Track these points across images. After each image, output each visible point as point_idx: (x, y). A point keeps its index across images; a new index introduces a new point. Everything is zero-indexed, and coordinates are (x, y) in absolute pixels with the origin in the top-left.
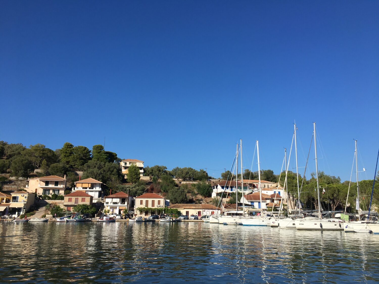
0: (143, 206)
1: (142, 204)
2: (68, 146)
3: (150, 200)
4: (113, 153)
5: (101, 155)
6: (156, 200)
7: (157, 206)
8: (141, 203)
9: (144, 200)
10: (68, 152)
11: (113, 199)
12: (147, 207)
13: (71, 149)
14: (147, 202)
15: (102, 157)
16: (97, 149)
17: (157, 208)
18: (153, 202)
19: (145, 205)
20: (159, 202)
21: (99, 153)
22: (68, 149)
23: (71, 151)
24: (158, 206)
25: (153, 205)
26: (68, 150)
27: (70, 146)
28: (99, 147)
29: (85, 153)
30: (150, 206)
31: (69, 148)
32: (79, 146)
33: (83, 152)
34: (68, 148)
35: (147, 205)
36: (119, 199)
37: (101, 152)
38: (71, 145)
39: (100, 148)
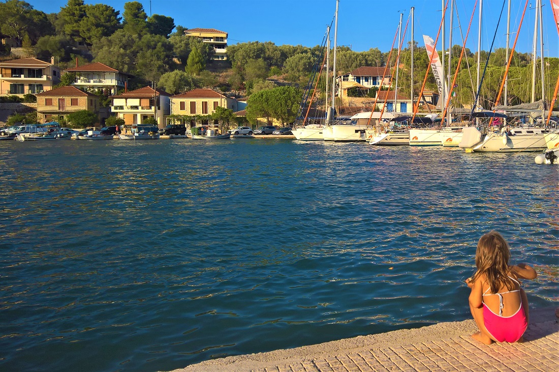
1: (184, 109)
3: (199, 102)
6: (210, 102)
7: (213, 112)
9: (188, 101)
10: (76, 12)
11: (128, 99)
12: (194, 114)
14: (193, 105)
16: (131, 8)
17: (212, 115)
18: (205, 105)
19: (190, 111)
20: (216, 105)
21: (135, 15)
22: (77, 8)
25: (205, 109)
29: (108, 16)
30: (199, 111)
31: (77, 5)
33: (104, 13)
35: (193, 109)
36: (137, 100)
39: (136, 6)
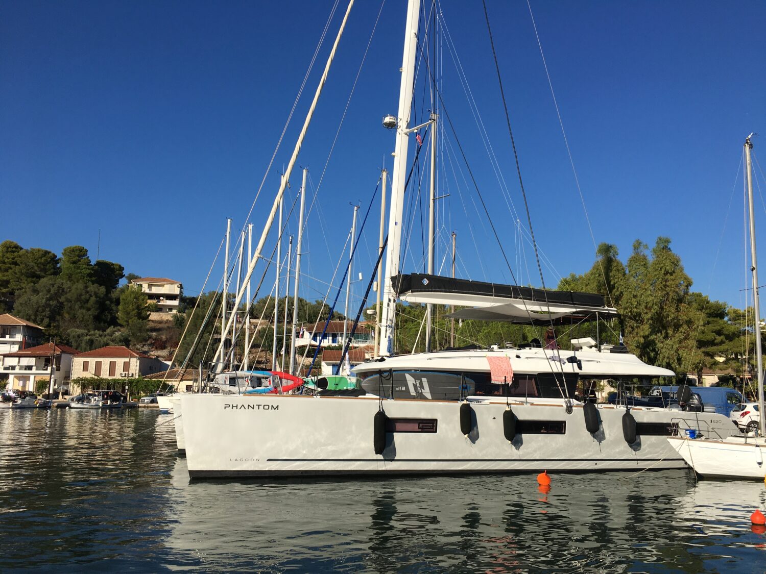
0: (90, 374)
1: (87, 371)
2: (8, 248)
3: (106, 362)
4: (113, 264)
5: (78, 268)
6: (120, 362)
7: (121, 374)
8: (86, 367)
9: (92, 361)
10: (6, 260)
11: (21, 359)
12: (98, 377)
13: (16, 254)
14: (98, 366)
15: (79, 271)
16: (70, 255)
17: (120, 378)
18: (112, 366)
19: (94, 373)
20: (126, 366)
21: (74, 263)
22: (8, 255)
23: (13, 259)
24: (124, 375)
25: (112, 370)
26: (7, 257)
27: (13, 248)
28: (77, 250)
29: (43, 264)
30: (105, 374)
31: (10, 252)
32: (32, 248)
33: (39, 261)
34: (7, 252)
35: (98, 372)
36: (34, 359)
37: (80, 261)
38: (17, 247)
39: (77, 254)
